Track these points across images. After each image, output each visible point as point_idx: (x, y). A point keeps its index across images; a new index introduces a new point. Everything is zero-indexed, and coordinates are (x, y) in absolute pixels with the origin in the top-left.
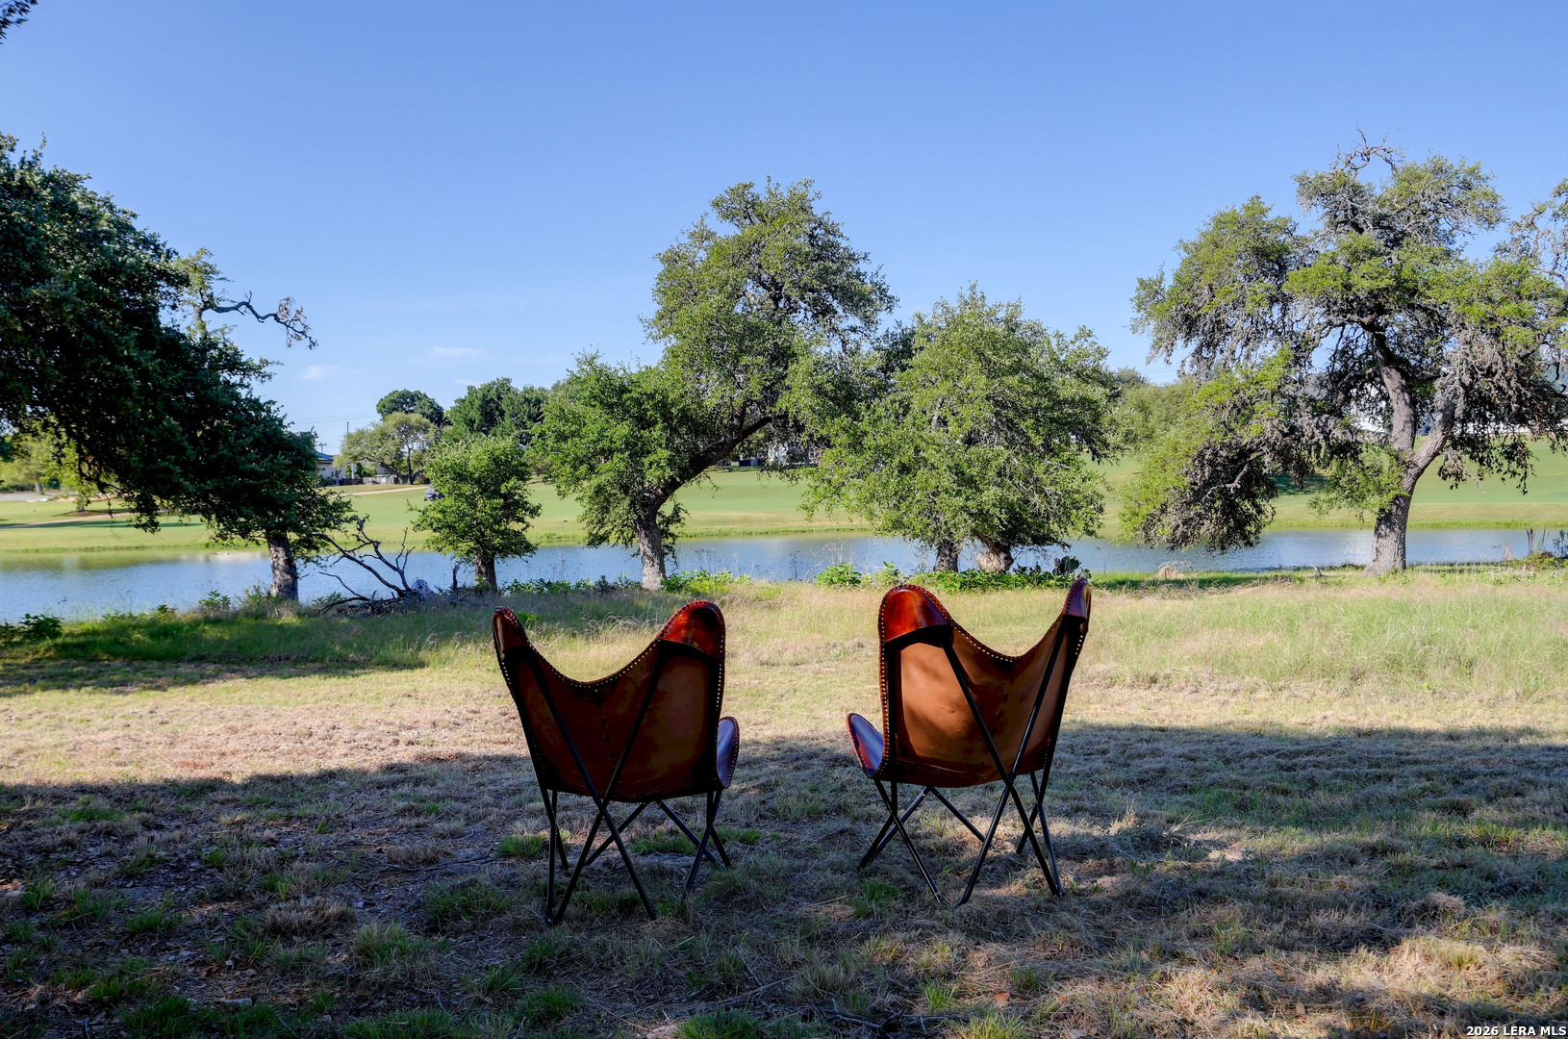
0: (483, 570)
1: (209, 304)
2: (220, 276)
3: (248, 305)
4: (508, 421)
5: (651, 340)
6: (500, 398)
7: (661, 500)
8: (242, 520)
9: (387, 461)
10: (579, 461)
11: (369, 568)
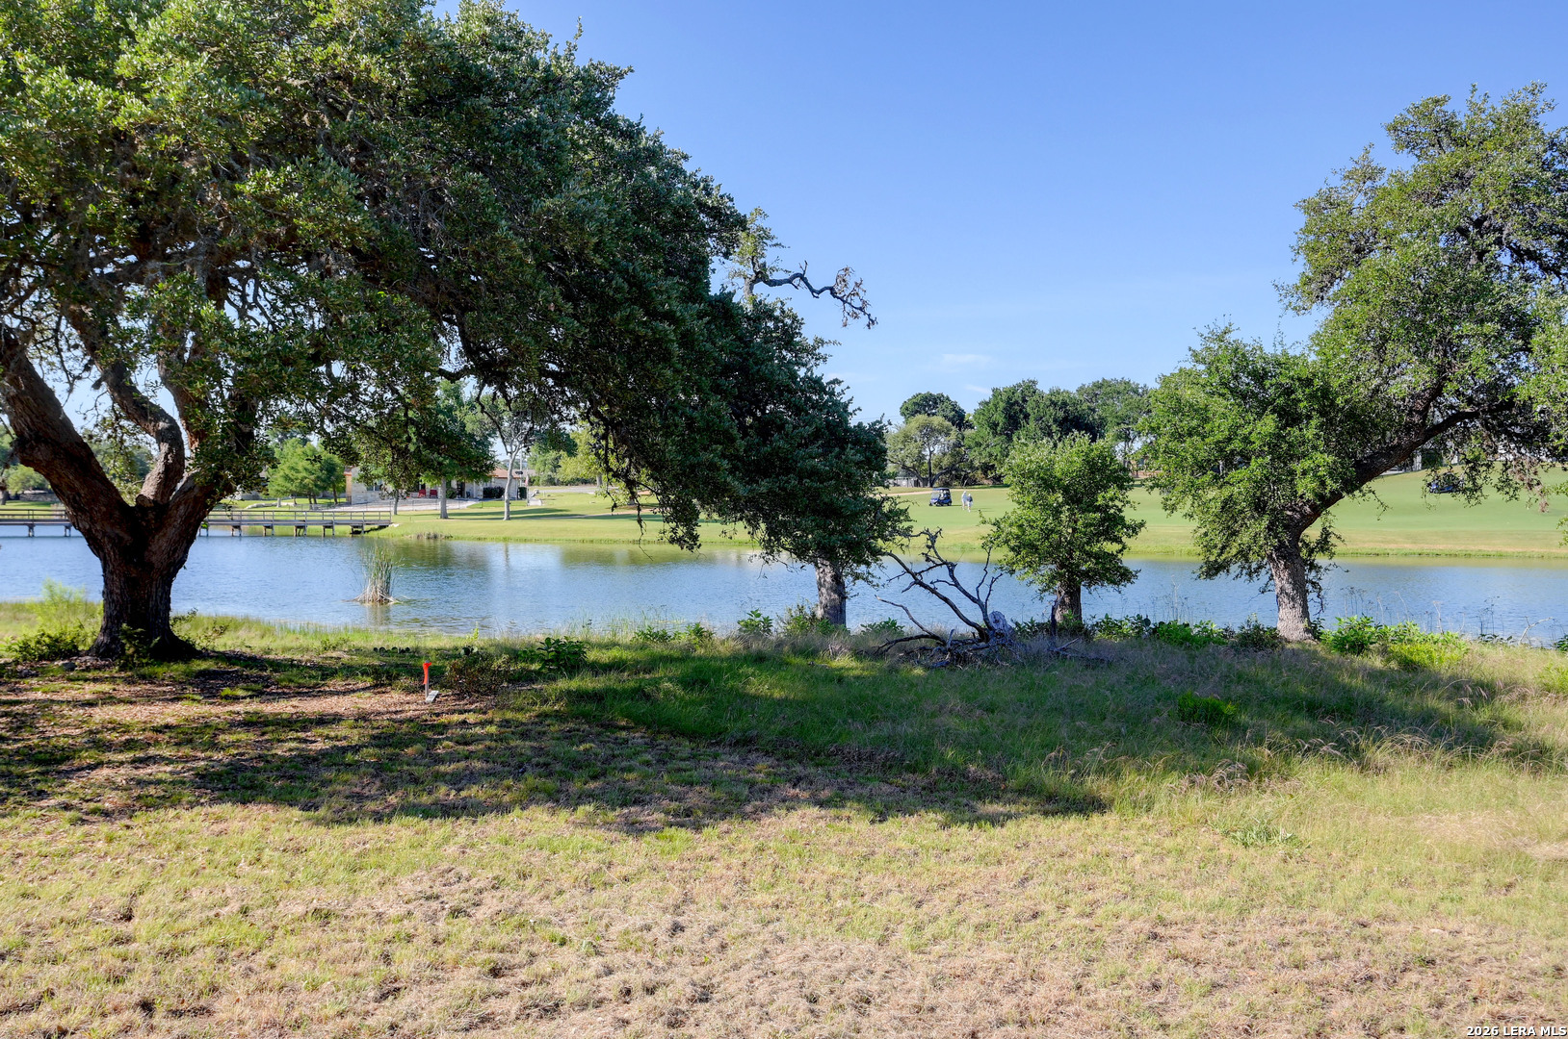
0: (1067, 600)
1: (761, 276)
2: (775, 242)
3: (802, 277)
4: (1032, 424)
5: (1290, 312)
6: (1024, 401)
7: (1308, 520)
8: (799, 533)
9: (908, 464)
10: (1201, 467)
11: (946, 600)
